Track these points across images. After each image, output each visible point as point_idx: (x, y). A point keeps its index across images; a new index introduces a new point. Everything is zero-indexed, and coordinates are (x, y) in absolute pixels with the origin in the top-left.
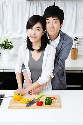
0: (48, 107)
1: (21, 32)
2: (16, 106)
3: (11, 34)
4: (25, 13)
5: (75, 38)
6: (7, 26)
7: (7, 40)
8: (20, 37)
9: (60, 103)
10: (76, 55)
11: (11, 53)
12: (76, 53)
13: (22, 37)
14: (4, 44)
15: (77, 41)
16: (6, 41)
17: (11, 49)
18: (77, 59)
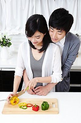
0: (45, 113)
1: (20, 28)
2: (10, 111)
3: (10, 30)
4: (24, 8)
8: (19, 34)
9: (58, 107)
13: (21, 34)
14: (2, 41)
16: (4, 37)
17: (9, 46)
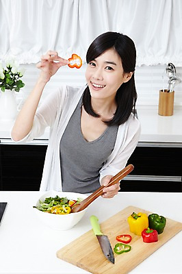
1: (42, 50)
3: (19, 54)
5: (169, 65)
6: (9, 34)
7: (10, 68)
10: (170, 105)
11: (17, 98)
12: (170, 100)
15: (173, 72)
16: (7, 70)
17: (17, 90)
18: (172, 115)
